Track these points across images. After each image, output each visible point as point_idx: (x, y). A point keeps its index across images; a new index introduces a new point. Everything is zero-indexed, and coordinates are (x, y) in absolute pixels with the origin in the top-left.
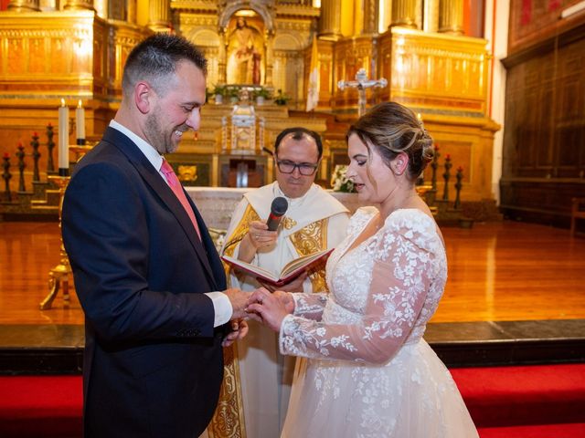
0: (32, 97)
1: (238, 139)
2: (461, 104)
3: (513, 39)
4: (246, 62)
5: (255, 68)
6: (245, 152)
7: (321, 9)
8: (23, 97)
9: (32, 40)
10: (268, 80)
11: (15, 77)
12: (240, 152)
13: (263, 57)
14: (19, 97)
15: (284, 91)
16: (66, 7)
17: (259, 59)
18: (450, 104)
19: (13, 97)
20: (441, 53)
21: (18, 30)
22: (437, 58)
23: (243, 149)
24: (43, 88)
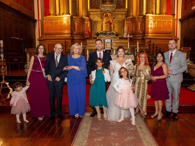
0: (56, 37)
1: (107, 45)
2: (165, 34)
3: (183, 14)
4: (108, 25)
5: (110, 26)
6: (109, 49)
7: (128, 9)
8: (54, 37)
9: (56, 23)
10: (114, 30)
11: (52, 32)
12: (107, 48)
13: (112, 23)
14: (53, 37)
15: (118, 32)
16: (63, 14)
17: (111, 24)
18: (162, 34)
19: (51, 37)
20: (159, 20)
21: (52, 20)
22: (158, 21)
23: (108, 48)
24: (58, 34)
